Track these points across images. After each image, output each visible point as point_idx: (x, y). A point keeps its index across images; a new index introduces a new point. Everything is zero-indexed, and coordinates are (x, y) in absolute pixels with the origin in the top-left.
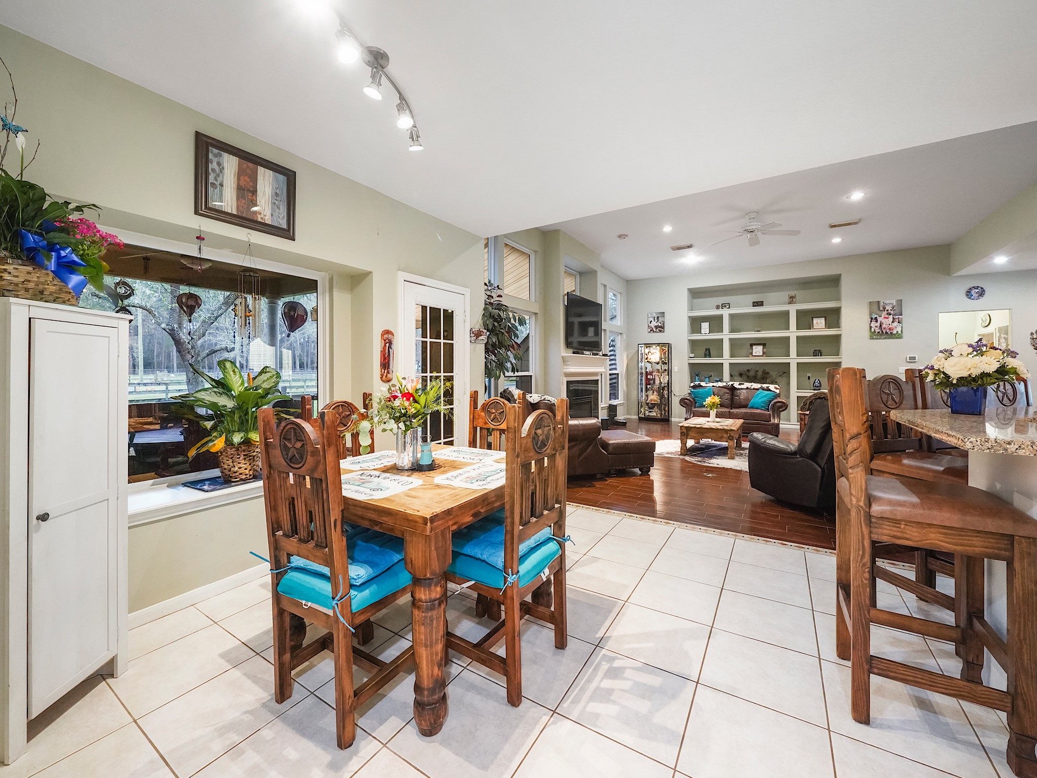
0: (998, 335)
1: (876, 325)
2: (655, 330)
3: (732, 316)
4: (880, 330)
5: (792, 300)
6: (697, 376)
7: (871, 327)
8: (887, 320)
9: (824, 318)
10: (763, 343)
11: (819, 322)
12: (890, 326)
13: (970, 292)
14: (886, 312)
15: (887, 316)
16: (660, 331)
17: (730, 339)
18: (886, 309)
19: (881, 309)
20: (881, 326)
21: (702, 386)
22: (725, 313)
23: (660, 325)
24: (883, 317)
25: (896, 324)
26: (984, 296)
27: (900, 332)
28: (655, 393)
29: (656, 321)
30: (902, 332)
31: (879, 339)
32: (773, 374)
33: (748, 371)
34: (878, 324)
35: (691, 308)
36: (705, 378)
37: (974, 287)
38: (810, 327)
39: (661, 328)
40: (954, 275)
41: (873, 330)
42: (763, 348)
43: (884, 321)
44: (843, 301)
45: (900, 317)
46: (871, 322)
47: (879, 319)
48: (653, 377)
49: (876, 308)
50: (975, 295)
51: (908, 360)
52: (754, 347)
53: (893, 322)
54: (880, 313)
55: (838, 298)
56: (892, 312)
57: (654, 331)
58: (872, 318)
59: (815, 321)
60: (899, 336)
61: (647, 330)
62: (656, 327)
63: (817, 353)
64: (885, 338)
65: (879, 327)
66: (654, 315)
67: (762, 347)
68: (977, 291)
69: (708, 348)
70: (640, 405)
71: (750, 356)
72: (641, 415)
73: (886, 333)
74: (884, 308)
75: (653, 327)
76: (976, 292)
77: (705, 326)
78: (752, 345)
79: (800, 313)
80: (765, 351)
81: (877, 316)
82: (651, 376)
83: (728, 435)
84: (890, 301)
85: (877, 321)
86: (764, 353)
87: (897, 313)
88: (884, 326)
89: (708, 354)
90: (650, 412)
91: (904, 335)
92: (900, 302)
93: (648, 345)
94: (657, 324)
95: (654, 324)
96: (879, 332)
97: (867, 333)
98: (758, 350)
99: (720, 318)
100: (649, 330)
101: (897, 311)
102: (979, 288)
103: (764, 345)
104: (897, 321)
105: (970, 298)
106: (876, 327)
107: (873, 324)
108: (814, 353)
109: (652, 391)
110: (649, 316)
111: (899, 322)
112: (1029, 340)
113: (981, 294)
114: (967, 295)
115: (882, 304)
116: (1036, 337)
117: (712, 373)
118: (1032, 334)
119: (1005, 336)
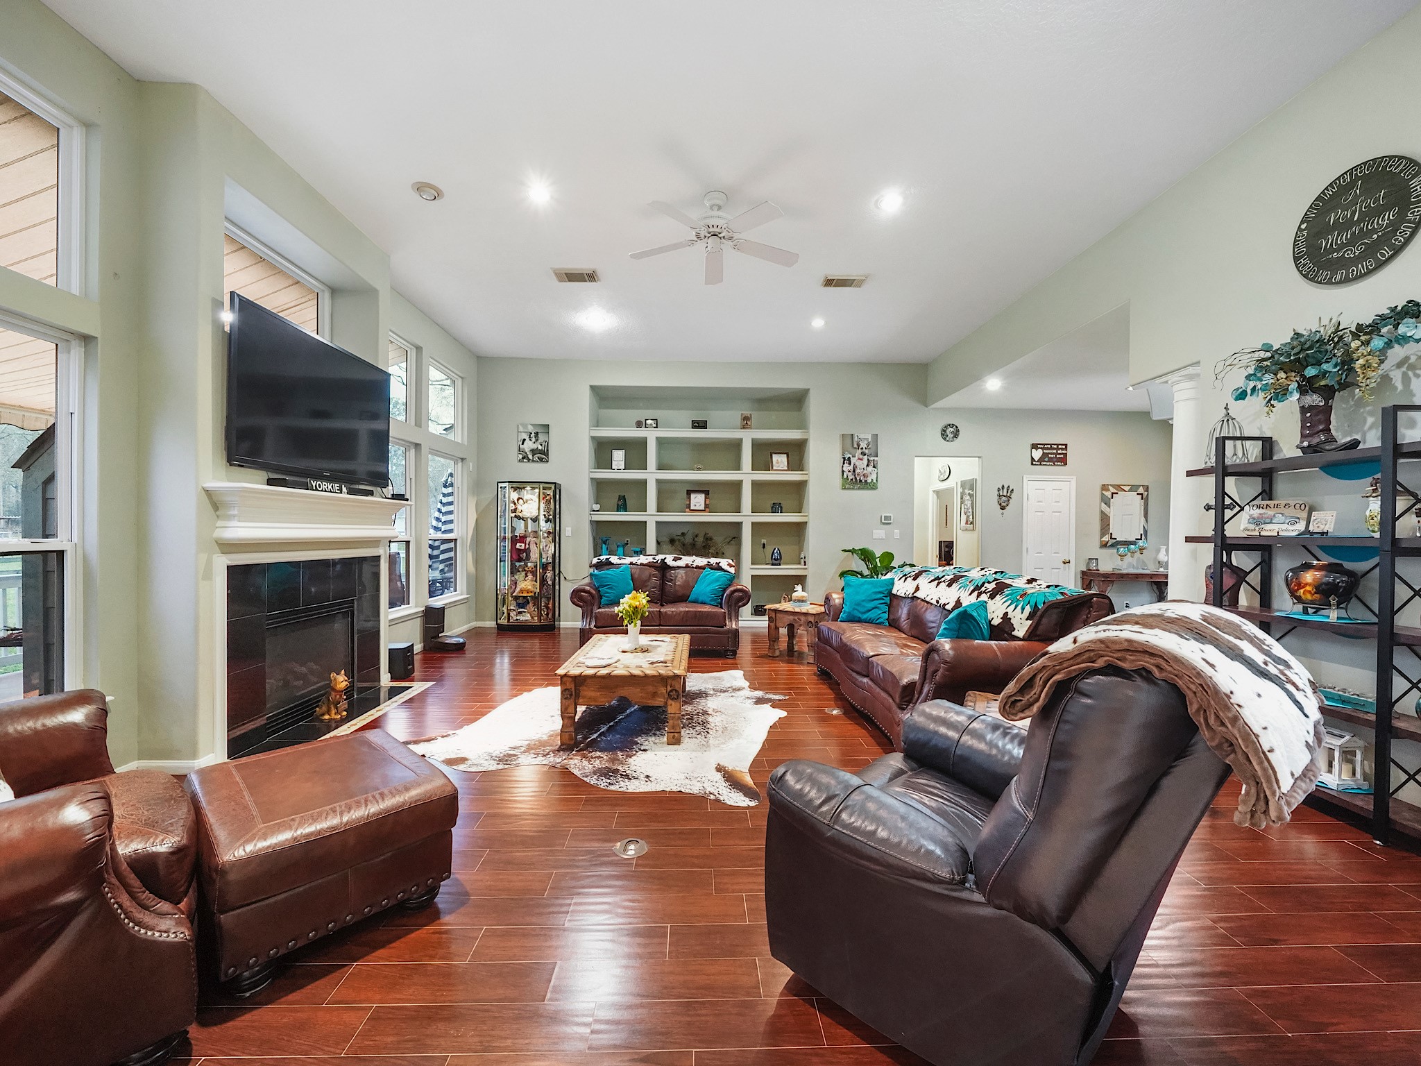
1: (849, 468)
2: (530, 457)
3: (661, 442)
4: (853, 477)
5: (746, 422)
6: (605, 543)
7: (843, 472)
8: (861, 462)
9: (786, 455)
10: (704, 488)
11: (779, 460)
12: (865, 472)
13: (945, 431)
14: (860, 451)
15: (861, 457)
16: (541, 460)
17: (659, 482)
18: (860, 447)
19: (856, 446)
20: (854, 471)
21: (613, 564)
22: (651, 435)
23: (540, 447)
24: (857, 458)
25: (870, 468)
26: (960, 436)
27: (875, 481)
28: (530, 576)
29: (534, 440)
30: (877, 481)
31: (853, 489)
32: (718, 539)
33: (683, 534)
34: (851, 468)
35: (597, 423)
36: (618, 546)
37: (949, 425)
38: (768, 467)
39: (542, 455)
40: (933, 406)
41: (845, 477)
42: (706, 498)
43: (859, 463)
44: (812, 431)
45: (876, 458)
46: (844, 463)
47: (853, 460)
48: (527, 546)
49: (850, 442)
50: (950, 436)
51: (883, 521)
52: (693, 496)
53: (868, 466)
54: (853, 451)
55: (802, 425)
56: (867, 451)
57: (529, 460)
58: (844, 458)
59: (775, 457)
60: (873, 486)
61: (515, 456)
62: (534, 452)
63: (777, 508)
64: (859, 488)
65: (852, 471)
66: (530, 428)
67: (703, 496)
68: (952, 430)
69: (622, 494)
70: (500, 600)
71: (687, 510)
72: (503, 621)
73: (861, 481)
74: (859, 445)
75: (527, 450)
76: (950, 432)
77: (619, 456)
78: (689, 493)
79: (758, 446)
80: (707, 502)
81: (851, 456)
82: (523, 545)
83: (669, 688)
84: (864, 436)
85: (850, 464)
86: (706, 506)
87: (871, 454)
88: (858, 471)
89: (622, 506)
90: (520, 613)
91: (879, 485)
92: (875, 436)
93: (518, 486)
94: (535, 446)
95: (529, 445)
96: (852, 480)
97: (838, 481)
98: (698, 500)
99: (643, 443)
100: (521, 456)
101: (872, 451)
102: (954, 427)
103: (707, 493)
104: (872, 464)
105: (945, 439)
106: (849, 471)
107: (846, 466)
108: (772, 508)
109: (523, 573)
110: (521, 429)
111: (874, 467)
112: (997, 497)
113: (956, 435)
114: (942, 435)
115: (856, 439)
116: (1005, 494)
117: (629, 540)
118: (999, 490)
119: (970, 491)
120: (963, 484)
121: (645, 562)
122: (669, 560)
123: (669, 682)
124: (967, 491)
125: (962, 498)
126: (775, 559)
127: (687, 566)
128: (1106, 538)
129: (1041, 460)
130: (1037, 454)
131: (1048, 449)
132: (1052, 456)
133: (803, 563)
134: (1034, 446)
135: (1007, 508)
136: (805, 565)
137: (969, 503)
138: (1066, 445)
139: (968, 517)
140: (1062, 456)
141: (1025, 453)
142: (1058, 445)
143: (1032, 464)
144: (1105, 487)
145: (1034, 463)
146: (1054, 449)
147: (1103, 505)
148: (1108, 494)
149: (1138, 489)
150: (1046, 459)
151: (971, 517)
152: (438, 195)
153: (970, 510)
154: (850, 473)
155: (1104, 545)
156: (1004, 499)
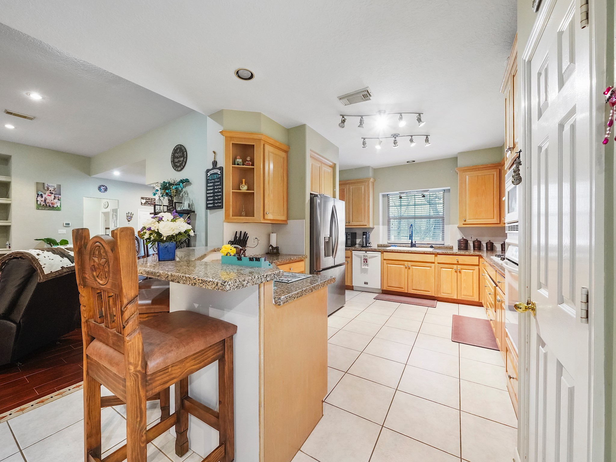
0: (112, 213)
1: (42, 199)
4: (44, 204)
7: (37, 201)
8: (50, 197)
12: (52, 202)
13: (100, 188)
14: (49, 192)
15: (50, 194)
18: (49, 190)
19: (46, 189)
20: (45, 201)
24: (47, 195)
25: (56, 200)
26: (108, 190)
27: (59, 206)
30: (60, 206)
31: (45, 210)
34: (43, 199)
37: (102, 185)
40: (94, 176)
41: (39, 203)
43: (48, 197)
44: (13, 178)
45: (59, 196)
46: (38, 197)
47: (44, 196)
49: (42, 188)
50: (103, 190)
51: (65, 225)
53: (54, 199)
54: (44, 191)
55: (8, 174)
56: (54, 192)
58: (38, 195)
60: (58, 209)
64: (49, 210)
68: (104, 188)
73: (49, 206)
74: (48, 189)
76: (103, 188)
81: (43, 193)
84: (52, 184)
85: (42, 197)
87: (57, 193)
88: (47, 201)
91: (62, 208)
92: (59, 186)
96: (43, 205)
97: (34, 205)
101: (57, 192)
102: (105, 187)
104: (57, 199)
105: (100, 191)
106: (42, 201)
107: (39, 199)
111: (58, 200)
112: (126, 217)
113: (106, 190)
114: (99, 189)
115: (46, 185)
116: (130, 215)
118: (127, 214)
119: (115, 214)
120: (113, 210)
124: (114, 214)
125: (113, 216)
129: (145, 204)
130: (144, 201)
131: (148, 199)
132: (150, 202)
133: (8, 246)
134: (142, 198)
135: (131, 221)
136: (10, 248)
137: (115, 218)
138: (155, 199)
139: (115, 224)
140: (153, 203)
141: (139, 201)
142: (152, 199)
143: (141, 205)
145: (142, 204)
146: (150, 200)
150: (147, 203)
151: (116, 224)
153: (116, 221)
154: (42, 202)
156: (129, 217)
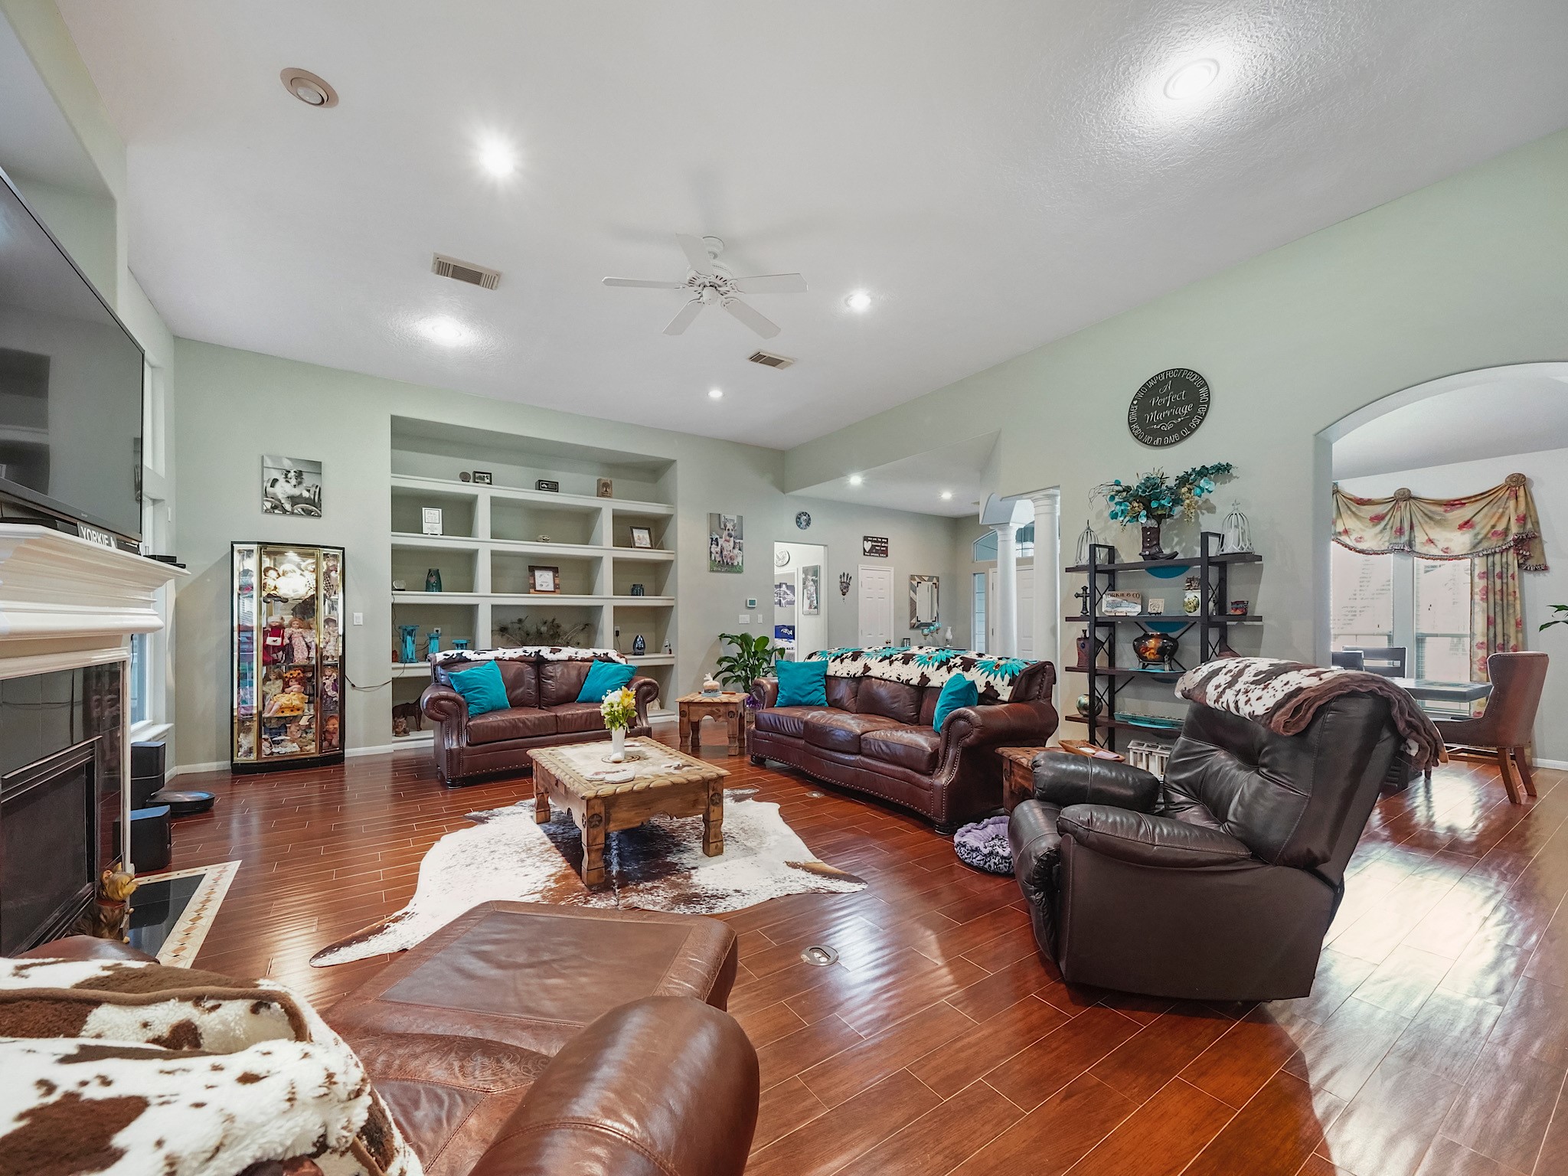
2: (288, 507)
3: (495, 502)
5: (604, 490)
6: (410, 633)
7: (711, 553)
9: (648, 531)
10: (552, 565)
11: (641, 536)
12: (731, 554)
13: (799, 518)
14: (726, 532)
15: (728, 538)
16: (309, 513)
17: (494, 554)
19: (722, 526)
20: (721, 552)
21: (470, 660)
22: (484, 494)
23: (306, 494)
24: (723, 539)
25: (736, 551)
26: (812, 524)
27: (740, 564)
28: (295, 686)
29: (294, 481)
31: (720, 571)
32: (565, 626)
33: (520, 621)
34: (718, 549)
35: (396, 468)
36: (431, 638)
37: (803, 513)
38: (630, 543)
39: (312, 506)
40: (790, 493)
41: (713, 559)
42: (554, 577)
43: (725, 545)
44: (678, 506)
45: (741, 541)
46: (712, 544)
47: (720, 542)
48: (286, 641)
49: (717, 522)
50: (804, 523)
51: (749, 606)
52: (537, 573)
53: (734, 548)
54: (720, 531)
55: (673, 500)
56: (733, 533)
57: (285, 511)
58: (712, 539)
59: (637, 533)
61: (255, 502)
62: (294, 500)
63: (636, 591)
65: (719, 552)
66: (287, 464)
67: (551, 574)
68: (805, 518)
69: (434, 568)
70: (237, 724)
71: (532, 591)
72: (240, 758)
73: (728, 564)
74: (725, 526)
75: (280, 496)
76: (803, 520)
77: (432, 518)
78: (532, 569)
79: (619, 518)
80: (557, 581)
81: (718, 537)
82: (279, 640)
83: (711, 793)
84: (731, 516)
85: (717, 545)
86: (556, 586)
87: (737, 536)
88: (725, 553)
89: (434, 582)
90: (278, 743)
92: (740, 518)
93: (271, 549)
94: (296, 492)
95: (283, 490)
96: (719, 562)
98: (544, 579)
99: (468, 504)
100: (268, 505)
102: (807, 516)
103: (555, 570)
105: (799, 526)
107: (714, 549)
108: (633, 590)
109: (280, 683)
110: (268, 463)
111: (740, 550)
112: (838, 584)
113: (808, 523)
114: (797, 522)
115: (723, 519)
116: (845, 580)
117: (439, 629)
118: (839, 576)
119: (814, 578)
120: (806, 571)
121: (515, 656)
122: (545, 652)
123: (712, 784)
124: (810, 578)
125: (804, 584)
126: (638, 648)
127: (570, 659)
128: (914, 621)
129: (870, 551)
130: (868, 546)
131: (875, 541)
132: (878, 548)
133: (668, 651)
134: (866, 539)
135: (848, 593)
136: (671, 653)
137: (813, 589)
138: (887, 539)
139: (812, 602)
140: (884, 549)
141: (860, 545)
142: (882, 538)
143: (864, 554)
144: (912, 577)
145: (866, 553)
146: (880, 542)
147: (911, 592)
148: (915, 583)
149: (933, 579)
150: (874, 551)
151: (815, 602)
152: (327, 99)
153: (815, 595)
154: (717, 555)
155: (913, 627)
156: (845, 585)
